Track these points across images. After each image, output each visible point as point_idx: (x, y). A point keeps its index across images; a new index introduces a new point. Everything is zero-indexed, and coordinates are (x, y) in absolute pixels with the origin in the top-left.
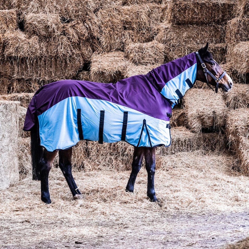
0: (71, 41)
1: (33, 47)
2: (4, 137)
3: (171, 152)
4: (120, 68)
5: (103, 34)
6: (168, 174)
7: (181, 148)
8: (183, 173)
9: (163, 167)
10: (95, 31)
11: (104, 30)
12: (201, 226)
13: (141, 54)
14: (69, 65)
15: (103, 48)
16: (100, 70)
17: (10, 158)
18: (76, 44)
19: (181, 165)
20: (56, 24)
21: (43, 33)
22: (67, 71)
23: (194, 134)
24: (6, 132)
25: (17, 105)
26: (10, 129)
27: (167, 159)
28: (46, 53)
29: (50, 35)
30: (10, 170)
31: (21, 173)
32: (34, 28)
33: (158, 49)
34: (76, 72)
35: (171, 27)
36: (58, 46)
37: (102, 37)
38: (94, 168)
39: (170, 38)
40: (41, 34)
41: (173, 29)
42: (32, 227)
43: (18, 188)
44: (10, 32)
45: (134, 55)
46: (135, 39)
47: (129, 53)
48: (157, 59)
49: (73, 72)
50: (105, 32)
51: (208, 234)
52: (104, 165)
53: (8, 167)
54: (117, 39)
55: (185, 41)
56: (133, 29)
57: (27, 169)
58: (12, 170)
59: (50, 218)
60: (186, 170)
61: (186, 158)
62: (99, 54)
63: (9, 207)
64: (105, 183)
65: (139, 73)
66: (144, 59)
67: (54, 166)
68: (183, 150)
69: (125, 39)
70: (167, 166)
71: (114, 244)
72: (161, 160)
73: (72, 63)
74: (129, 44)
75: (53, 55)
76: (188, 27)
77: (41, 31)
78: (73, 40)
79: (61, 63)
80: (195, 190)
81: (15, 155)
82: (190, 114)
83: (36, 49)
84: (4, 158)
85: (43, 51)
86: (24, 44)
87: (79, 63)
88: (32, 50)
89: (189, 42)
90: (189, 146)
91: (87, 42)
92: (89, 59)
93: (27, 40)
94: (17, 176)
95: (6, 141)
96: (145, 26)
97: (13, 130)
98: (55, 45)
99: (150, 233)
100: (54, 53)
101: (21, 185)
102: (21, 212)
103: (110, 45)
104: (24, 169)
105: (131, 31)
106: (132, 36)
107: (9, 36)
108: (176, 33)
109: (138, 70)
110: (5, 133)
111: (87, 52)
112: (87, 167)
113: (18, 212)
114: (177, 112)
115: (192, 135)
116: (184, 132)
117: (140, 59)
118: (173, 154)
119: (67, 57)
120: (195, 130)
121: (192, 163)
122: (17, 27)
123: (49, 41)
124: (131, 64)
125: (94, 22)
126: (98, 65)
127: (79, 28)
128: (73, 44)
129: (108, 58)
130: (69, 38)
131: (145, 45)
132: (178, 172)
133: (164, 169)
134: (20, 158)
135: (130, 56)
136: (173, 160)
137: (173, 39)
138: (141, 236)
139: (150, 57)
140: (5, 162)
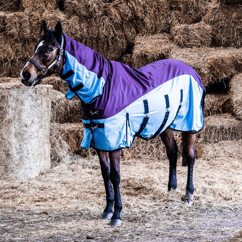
0: (113, 22)
1: (73, 27)
2: (34, 123)
3: (213, 140)
4: (164, 51)
5: (148, 14)
6: (208, 164)
7: (225, 136)
8: (224, 163)
9: (204, 156)
10: (139, 11)
11: (149, 10)
12: (229, 221)
13: (186, 36)
14: (111, 47)
15: (147, 30)
16: (143, 53)
17: (40, 144)
18: (118, 25)
19: (223, 154)
20: (97, 4)
21: (84, 13)
22: (109, 53)
23: (239, 122)
24: (36, 117)
25: (48, 89)
26: (40, 114)
27: (209, 148)
28: (87, 34)
29: (91, 15)
30: (39, 158)
31: (54, 161)
32: (73, 8)
33: (204, 31)
34: (118, 55)
35: (219, 7)
36: (99, 27)
37: (146, 18)
38: (134, 156)
39: (218, 19)
40: (81, 14)
41: (221, 9)
42: (49, 219)
43: (47, 177)
44: (48, 12)
45: (179, 36)
46: (182, 20)
47: (174, 35)
48: (203, 41)
49: (116, 55)
50: (149, 13)
51: (232, 231)
52: (144, 154)
53: (38, 154)
54: (162, 20)
55: (235, 22)
56: (180, 9)
57: (60, 156)
58: (43, 157)
59: (70, 210)
60: (227, 160)
61: (230, 147)
62: (143, 35)
63: (31, 197)
64: (138, 172)
65: (183, 56)
66: (189, 41)
67: (92, 154)
68: (227, 138)
69: (171, 20)
70: (208, 155)
71: (128, 240)
72: (203, 149)
73: (114, 45)
74: (175, 25)
75: (94, 36)
76: (238, 7)
77: (81, 11)
78: (115, 20)
79: (103, 45)
80: (231, 181)
81: (46, 141)
82: (235, 100)
83: (76, 30)
84: (33, 145)
85: (83, 32)
86: (63, 25)
87: (122, 45)
88: (72, 31)
89: (239, 23)
90: (233, 135)
91: (131, 23)
92: (132, 41)
93: (67, 20)
94: (48, 164)
95: (36, 126)
96: (193, 6)
97: (44, 115)
98: (96, 25)
99: (171, 228)
100: (95, 34)
101: (50, 173)
102: (42, 203)
103: (155, 27)
104: (56, 157)
105: (177, 12)
106: (179, 17)
107: (47, 16)
108: (224, 13)
109: (182, 53)
110: (35, 119)
111: (130, 34)
112: (126, 155)
113: (40, 202)
114: (223, 98)
115: (237, 123)
116: (229, 120)
117: (185, 41)
118: (216, 142)
119: (109, 38)
120: (240, 117)
121: (235, 153)
122: (57, 6)
123: (90, 21)
124: (175, 46)
125: (138, 2)
126: (141, 48)
127: (121, 8)
128: (116, 25)
129: (152, 40)
130: (111, 19)
131: (191, 26)
132: (219, 162)
133: (205, 158)
134: (53, 145)
135: (175, 38)
136: (216, 148)
137: (221, 20)
138: (159, 231)
139: (196, 40)
140: (34, 149)
